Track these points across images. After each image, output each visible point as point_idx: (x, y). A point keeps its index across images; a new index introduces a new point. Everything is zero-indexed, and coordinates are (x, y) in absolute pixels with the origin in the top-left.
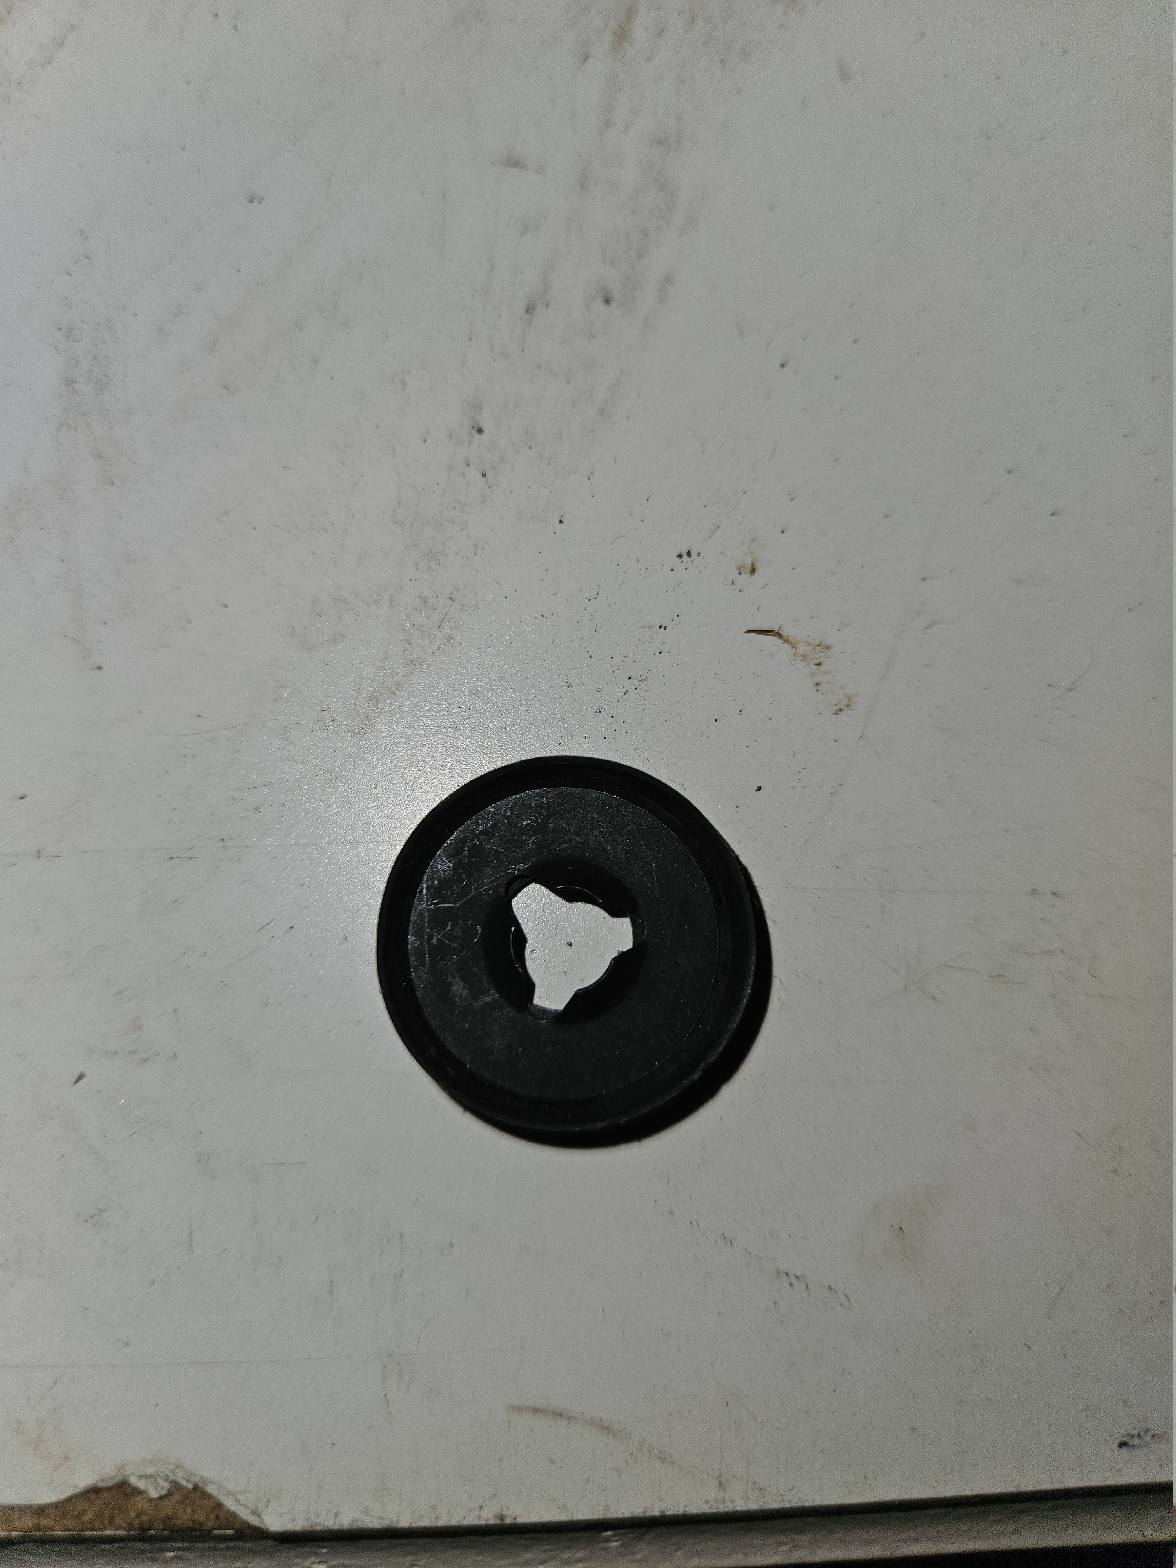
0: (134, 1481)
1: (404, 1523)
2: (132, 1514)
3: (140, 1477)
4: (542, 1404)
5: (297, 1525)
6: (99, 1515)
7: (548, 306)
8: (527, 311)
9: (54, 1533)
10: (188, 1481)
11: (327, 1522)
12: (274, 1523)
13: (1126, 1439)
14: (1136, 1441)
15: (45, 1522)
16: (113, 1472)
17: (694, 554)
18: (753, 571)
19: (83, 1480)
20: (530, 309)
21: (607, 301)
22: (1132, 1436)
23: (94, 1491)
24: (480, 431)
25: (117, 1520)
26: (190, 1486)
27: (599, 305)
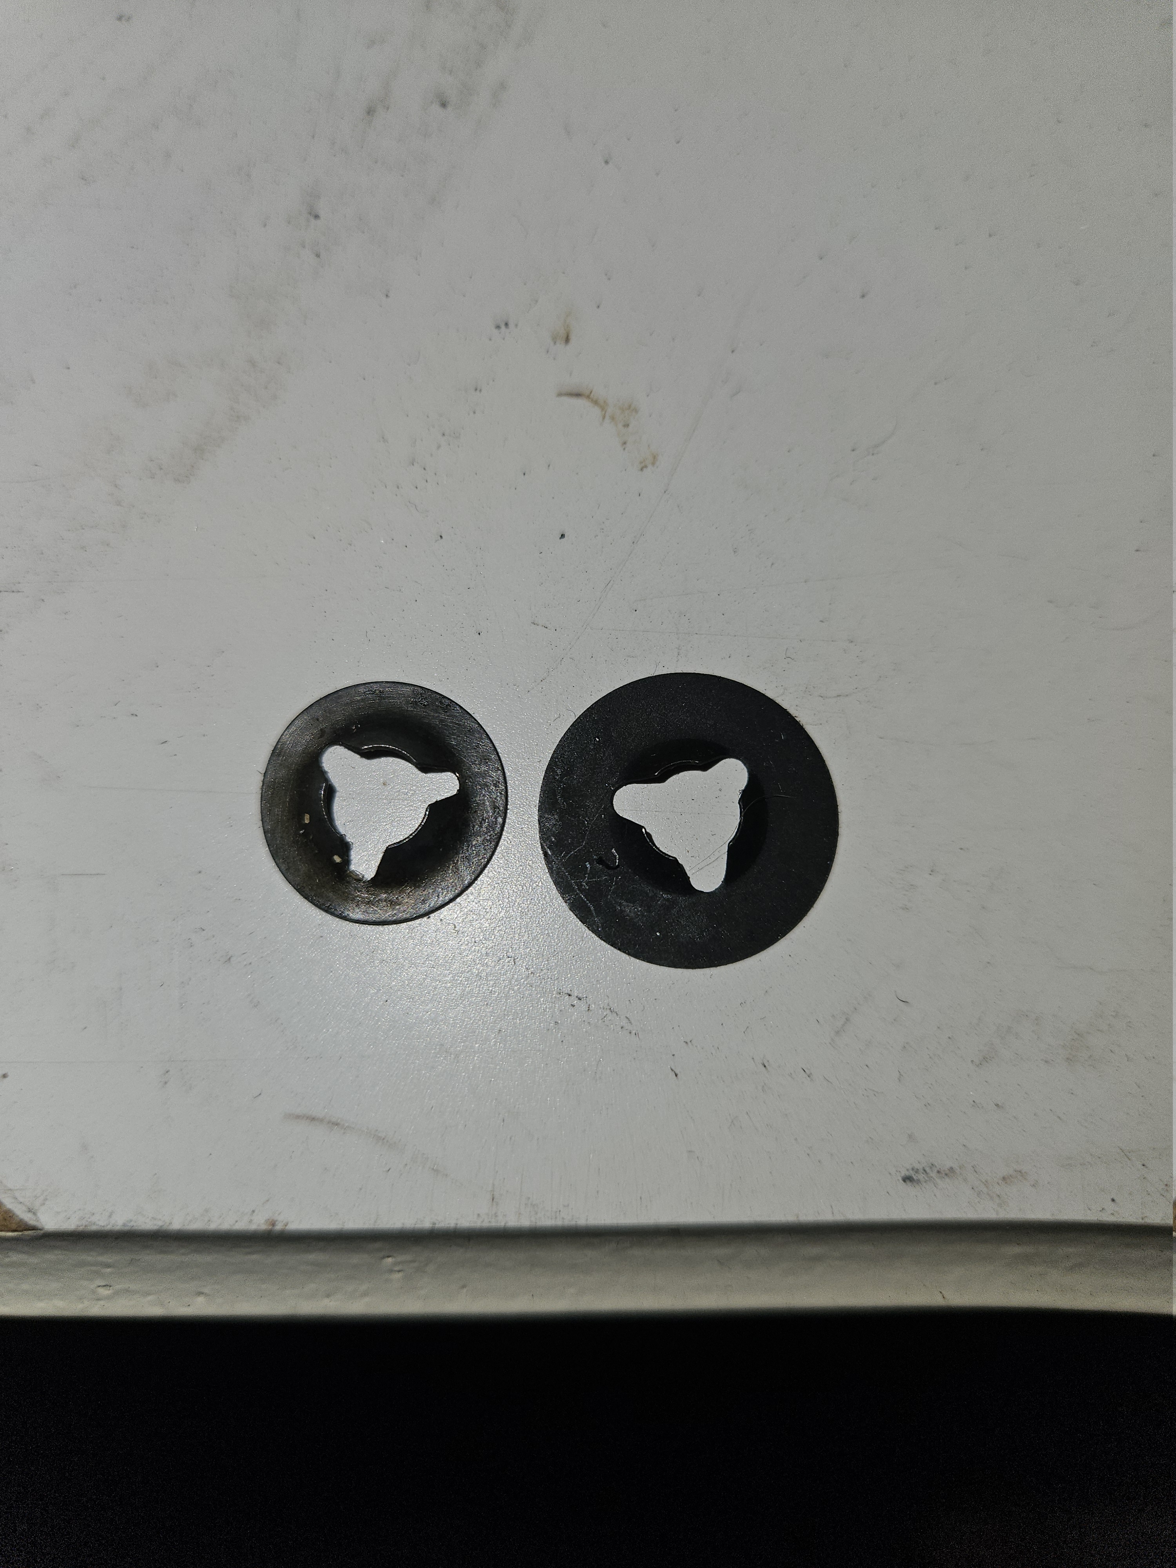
4: (320, 1114)
5: (71, 1225)
7: (388, 108)
8: (368, 113)
11: (101, 1222)
13: (912, 1173)
14: (921, 1177)
17: (511, 325)
18: (567, 340)
20: (370, 111)
21: (444, 105)
22: (917, 1171)
24: (317, 217)
27: (436, 108)
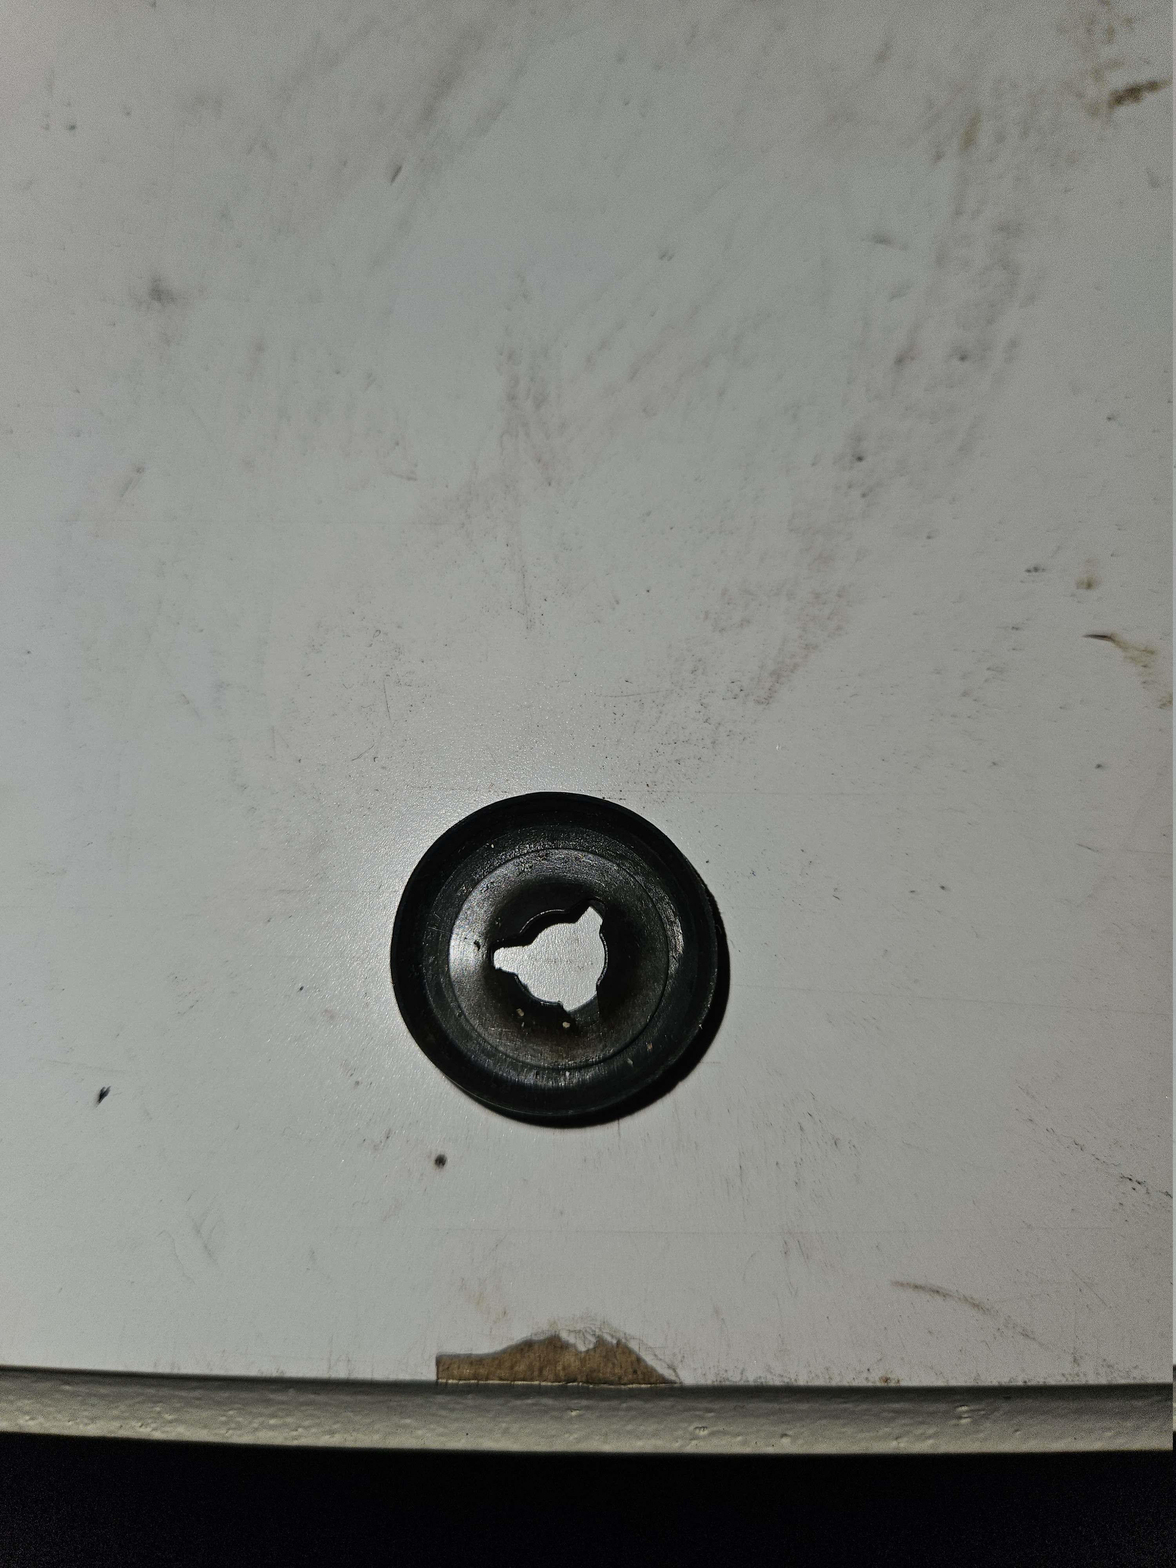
0: (564, 1336)
1: (802, 1382)
2: (559, 1368)
3: (570, 1332)
4: (921, 1282)
6: (530, 1367)
7: (915, 359)
8: (897, 363)
9: (491, 1382)
10: (612, 1336)
11: (735, 1378)
12: (688, 1377)
15: (482, 1371)
16: (545, 1327)
17: (1041, 569)
18: (1090, 586)
19: (519, 1333)
20: (899, 361)
21: (963, 358)
23: (527, 1346)
24: (860, 459)
25: (545, 1372)
26: (615, 1342)
27: (956, 361)
